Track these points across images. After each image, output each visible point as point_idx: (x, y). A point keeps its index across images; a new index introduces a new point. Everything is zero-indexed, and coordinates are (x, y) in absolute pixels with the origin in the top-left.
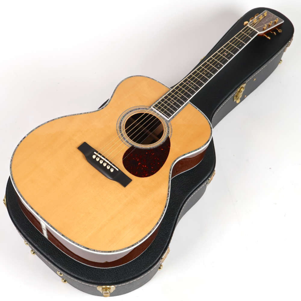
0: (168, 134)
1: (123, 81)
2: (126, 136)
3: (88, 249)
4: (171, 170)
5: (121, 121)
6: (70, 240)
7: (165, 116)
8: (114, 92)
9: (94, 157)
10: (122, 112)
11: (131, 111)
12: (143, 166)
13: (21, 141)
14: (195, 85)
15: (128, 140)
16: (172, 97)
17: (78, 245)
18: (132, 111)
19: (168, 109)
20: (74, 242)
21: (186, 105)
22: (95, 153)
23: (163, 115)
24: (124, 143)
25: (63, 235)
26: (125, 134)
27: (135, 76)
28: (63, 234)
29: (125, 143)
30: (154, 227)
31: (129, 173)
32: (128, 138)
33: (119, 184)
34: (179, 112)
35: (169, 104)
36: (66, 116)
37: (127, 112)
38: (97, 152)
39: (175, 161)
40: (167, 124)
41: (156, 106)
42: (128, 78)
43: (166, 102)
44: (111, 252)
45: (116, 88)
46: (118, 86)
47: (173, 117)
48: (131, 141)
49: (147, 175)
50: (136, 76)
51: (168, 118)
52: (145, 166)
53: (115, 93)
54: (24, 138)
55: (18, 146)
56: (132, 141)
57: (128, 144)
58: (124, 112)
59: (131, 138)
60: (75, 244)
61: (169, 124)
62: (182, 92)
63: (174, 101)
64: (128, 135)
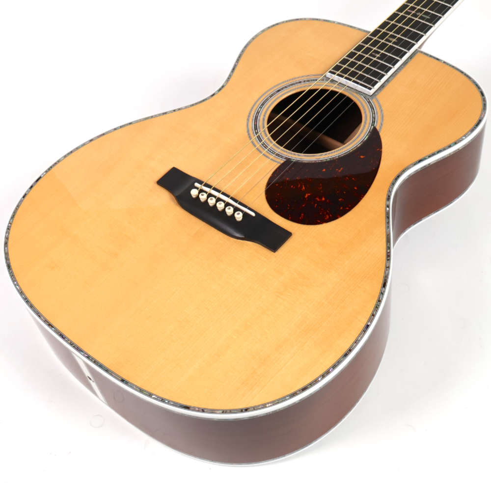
0: (374, 122)
1: (256, 36)
2: (268, 139)
3: (187, 408)
4: (388, 198)
5: (258, 113)
6: (141, 391)
7: (361, 85)
8: (238, 60)
9: (194, 193)
10: (258, 97)
11: (279, 91)
12: (318, 199)
13: (32, 187)
14: (427, 13)
15: (274, 148)
16: (374, 44)
17: (163, 400)
18: (282, 89)
19: (368, 71)
20: (150, 395)
21: (411, 57)
22: (197, 185)
23: (356, 85)
24: (264, 154)
25: (123, 381)
26: (266, 136)
27: (283, 22)
28: (124, 377)
29: (267, 155)
30: (359, 336)
31: (283, 219)
32: (273, 144)
33: (260, 246)
34: (396, 74)
35: (367, 61)
36: (130, 123)
37: (270, 93)
38: (200, 182)
39: (398, 177)
40: (369, 102)
41: (337, 68)
42: (269, 28)
43: (360, 58)
44: (246, 410)
45: (243, 51)
46: (246, 47)
47: (382, 86)
48: (280, 150)
49: (329, 217)
50: (287, 21)
51: (370, 89)
52: (321, 198)
53: (240, 62)
54: (37, 180)
55: (24, 197)
56: (282, 148)
57: (272, 157)
58: (263, 95)
59: (280, 143)
60: (154, 398)
61: (373, 101)
62: (398, 32)
63: (378, 53)
64: (274, 137)
